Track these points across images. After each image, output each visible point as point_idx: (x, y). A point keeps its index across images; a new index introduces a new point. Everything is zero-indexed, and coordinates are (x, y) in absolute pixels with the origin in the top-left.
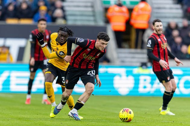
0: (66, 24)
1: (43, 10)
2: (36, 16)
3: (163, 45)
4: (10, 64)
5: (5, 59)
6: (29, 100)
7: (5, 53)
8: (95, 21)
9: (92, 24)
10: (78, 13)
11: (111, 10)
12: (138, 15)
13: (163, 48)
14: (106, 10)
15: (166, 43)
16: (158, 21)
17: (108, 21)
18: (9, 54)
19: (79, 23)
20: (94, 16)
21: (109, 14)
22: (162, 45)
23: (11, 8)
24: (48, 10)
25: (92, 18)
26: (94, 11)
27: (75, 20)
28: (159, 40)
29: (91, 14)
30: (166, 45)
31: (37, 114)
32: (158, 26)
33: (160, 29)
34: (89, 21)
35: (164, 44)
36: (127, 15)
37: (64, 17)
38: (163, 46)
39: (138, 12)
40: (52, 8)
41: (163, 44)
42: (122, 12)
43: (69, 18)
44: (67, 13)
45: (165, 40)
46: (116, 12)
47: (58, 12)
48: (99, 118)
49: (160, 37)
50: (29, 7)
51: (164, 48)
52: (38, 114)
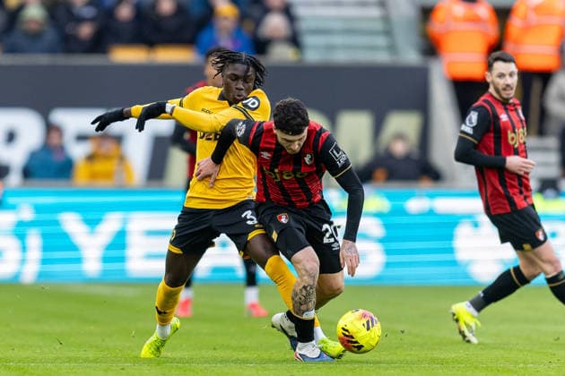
0: (300, 61)
1: (226, 18)
2: (205, 37)
3: (513, 135)
4: (123, 189)
5: (108, 175)
6: (187, 302)
7: (107, 157)
8: (392, 48)
9: (382, 58)
10: (337, 25)
11: (440, 15)
12: (527, 28)
13: (511, 143)
14: (427, 13)
15: (523, 128)
16: (505, 60)
17: (431, 48)
18: (122, 159)
19: (341, 57)
20: (388, 33)
21: (436, 26)
22: (510, 135)
23: (125, 12)
24: (243, 17)
25: (381, 41)
26: (386, 19)
27: (330, 48)
28: (504, 117)
29: (379, 26)
30: (521, 135)
31: (215, 349)
32: (501, 75)
33: (508, 86)
34: (373, 48)
35: (516, 130)
36: (492, 31)
37: (294, 40)
38: (513, 139)
39: (525, 18)
40: (255, 11)
41: (514, 132)
42: (476, 20)
43: (308, 40)
44: (303, 25)
45: (521, 121)
46: (456, 19)
47: (275, 24)
48: (408, 358)
49: (506, 109)
50: (180, 10)
51: (516, 146)
52: (217, 347)
